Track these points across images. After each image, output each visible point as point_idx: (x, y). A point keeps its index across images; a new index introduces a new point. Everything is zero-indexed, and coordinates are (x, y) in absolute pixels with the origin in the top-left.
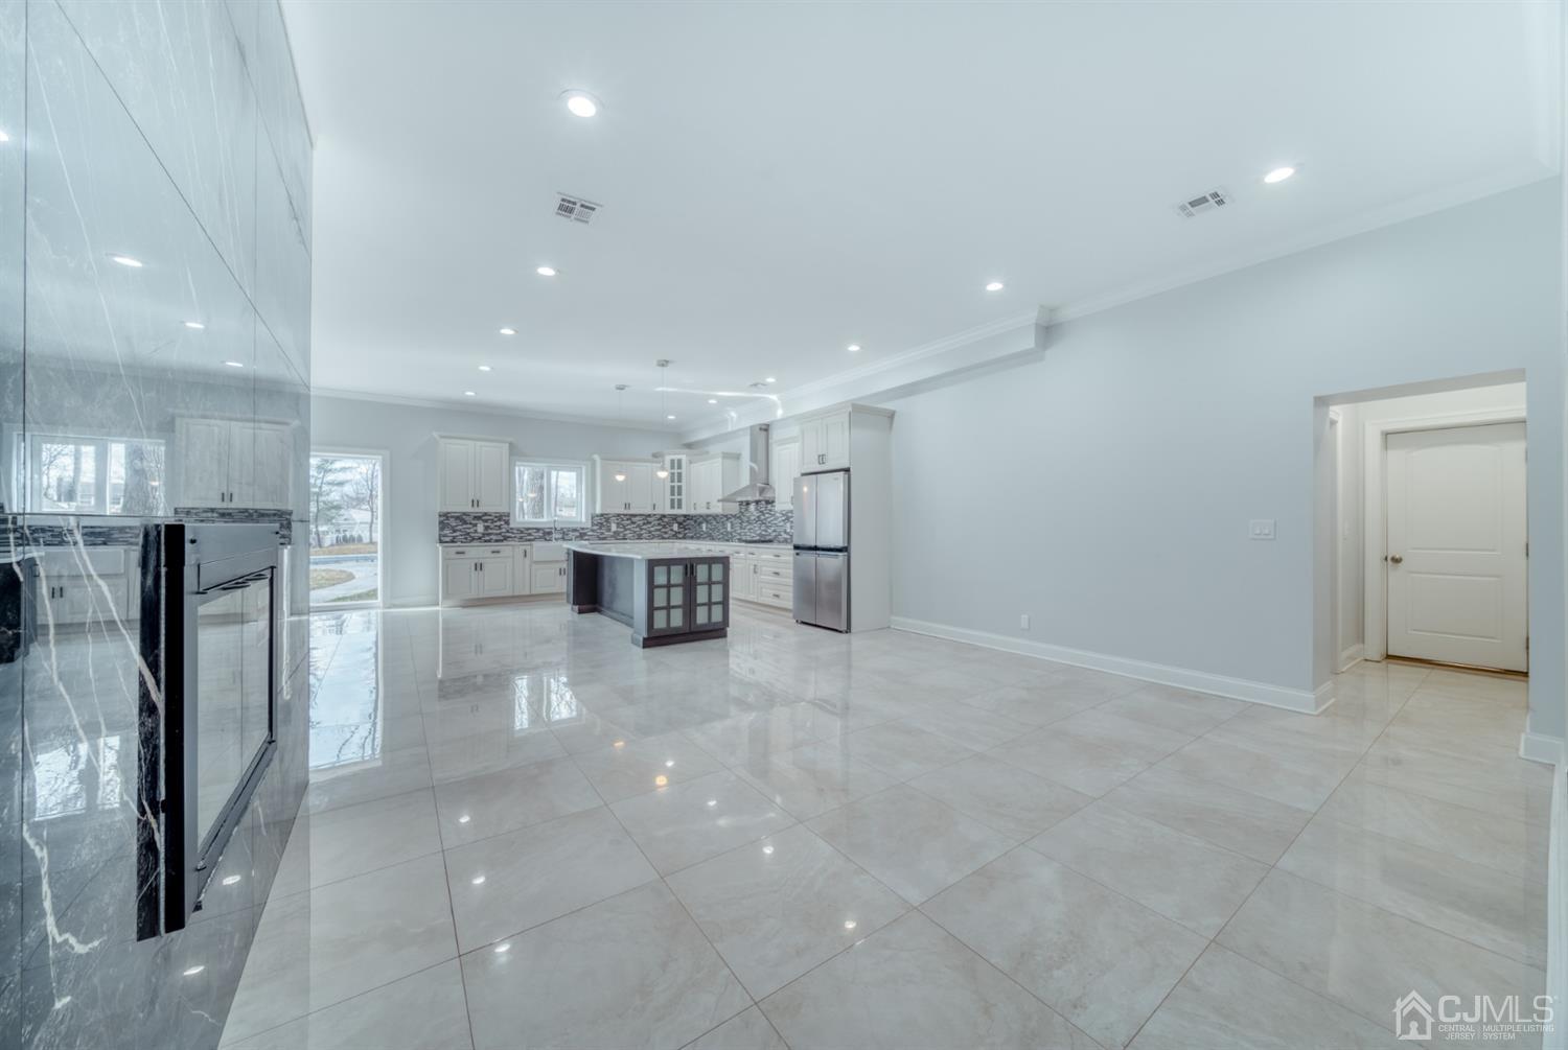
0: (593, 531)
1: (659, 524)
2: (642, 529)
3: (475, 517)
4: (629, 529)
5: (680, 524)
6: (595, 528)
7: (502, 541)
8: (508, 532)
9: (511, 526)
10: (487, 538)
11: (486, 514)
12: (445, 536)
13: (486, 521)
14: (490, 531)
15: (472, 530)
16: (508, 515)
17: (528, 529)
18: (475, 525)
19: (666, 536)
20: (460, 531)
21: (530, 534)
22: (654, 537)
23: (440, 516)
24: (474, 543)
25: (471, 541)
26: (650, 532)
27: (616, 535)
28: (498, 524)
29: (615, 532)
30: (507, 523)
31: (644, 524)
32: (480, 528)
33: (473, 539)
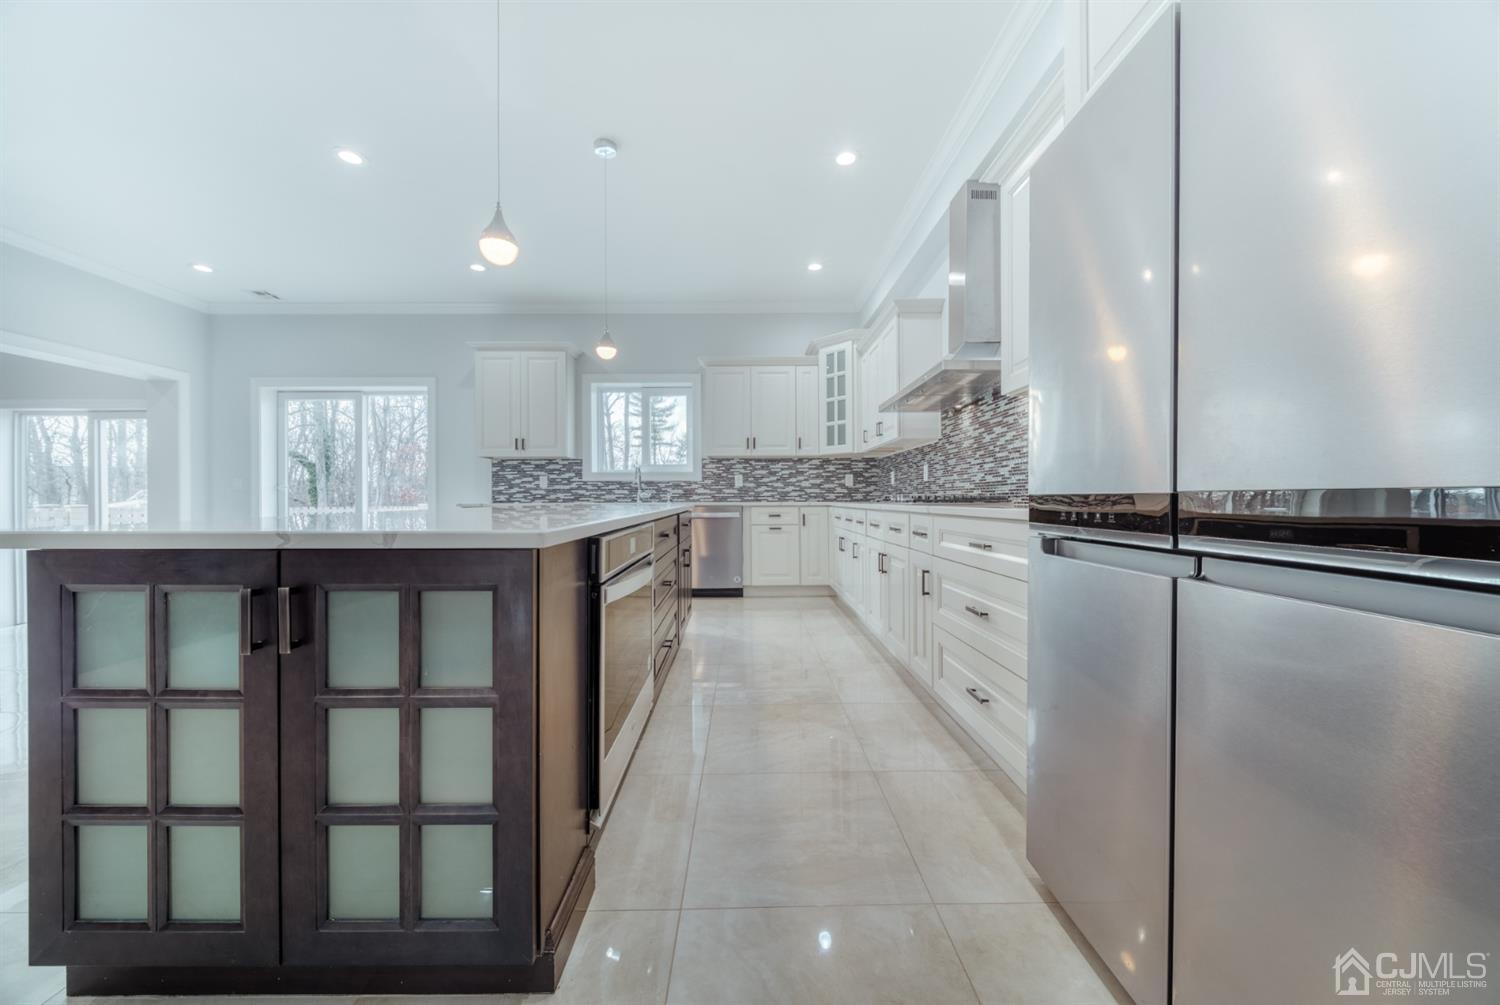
0: (704, 487)
1: (818, 476)
2: (788, 485)
3: (537, 466)
4: (765, 484)
5: (857, 475)
6: (709, 482)
7: (572, 500)
8: (579, 488)
9: (584, 479)
10: (553, 497)
11: (551, 461)
12: (500, 493)
13: (551, 472)
14: (557, 487)
15: (532, 486)
16: (580, 464)
17: (607, 483)
18: (537, 478)
19: (832, 496)
20: (518, 485)
21: (610, 492)
22: (809, 497)
23: (494, 465)
24: (538, 503)
25: (532, 501)
26: (802, 489)
27: (743, 493)
28: (567, 476)
29: (740, 489)
30: (579, 474)
31: (791, 475)
32: (543, 482)
33: (535, 498)
